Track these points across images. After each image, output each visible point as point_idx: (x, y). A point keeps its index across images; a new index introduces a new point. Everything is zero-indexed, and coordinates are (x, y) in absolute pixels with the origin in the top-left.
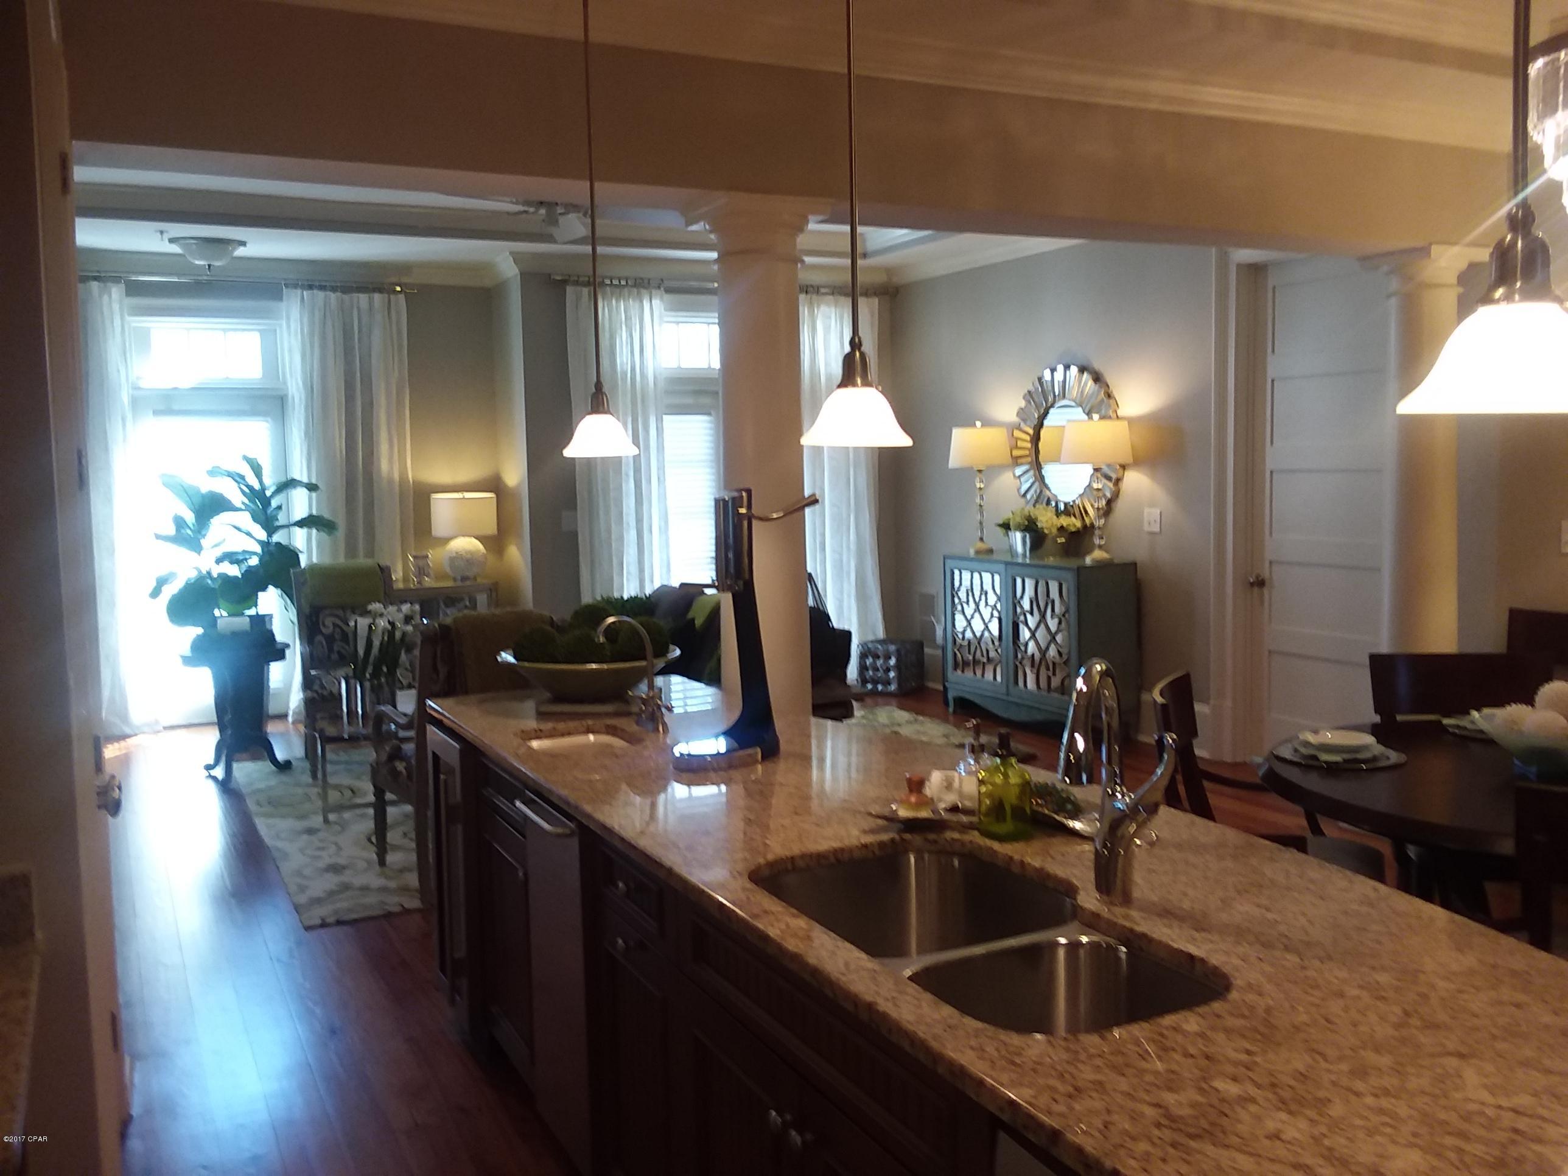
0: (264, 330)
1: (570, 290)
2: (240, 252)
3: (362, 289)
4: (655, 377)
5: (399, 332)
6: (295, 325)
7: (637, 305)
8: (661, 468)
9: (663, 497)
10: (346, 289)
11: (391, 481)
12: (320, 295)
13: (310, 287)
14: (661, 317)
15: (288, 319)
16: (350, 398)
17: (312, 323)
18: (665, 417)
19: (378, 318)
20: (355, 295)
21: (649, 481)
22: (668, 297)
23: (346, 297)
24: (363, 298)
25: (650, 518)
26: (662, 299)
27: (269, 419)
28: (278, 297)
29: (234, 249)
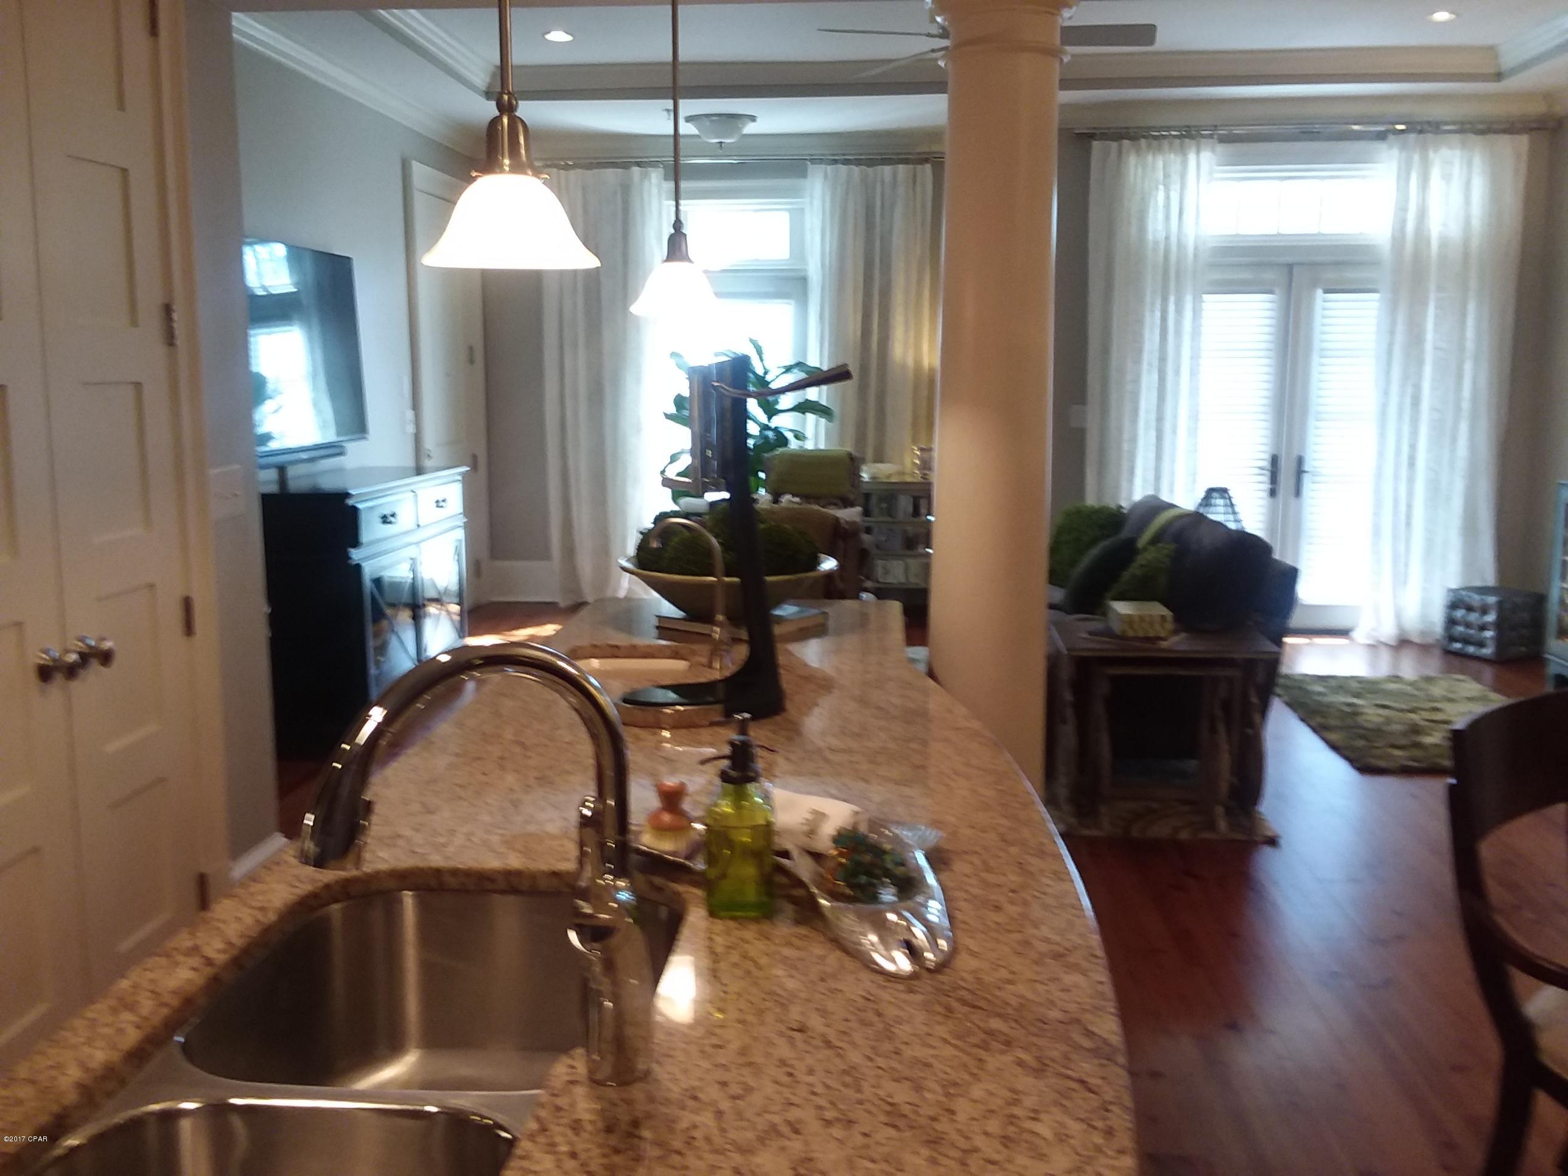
0: (793, 209)
1: (1096, 144)
2: (750, 128)
3: (885, 161)
4: (1196, 248)
5: (923, 206)
6: (817, 203)
7: (1179, 159)
8: (1195, 357)
9: (1194, 391)
10: (871, 163)
11: (904, 367)
12: (843, 168)
13: (835, 162)
14: (1211, 172)
15: (812, 197)
16: (868, 279)
17: (833, 201)
18: (1205, 297)
19: (901, 190)
20: (880, 167)
21: (1177, 372)
22: (1220, 148)
23: (870, 170)
24: (887, 170)
25: (1175, 416)
26: (1213, 151)
27: (792, 302)
28: (803, 174)
29: (744, 125)
